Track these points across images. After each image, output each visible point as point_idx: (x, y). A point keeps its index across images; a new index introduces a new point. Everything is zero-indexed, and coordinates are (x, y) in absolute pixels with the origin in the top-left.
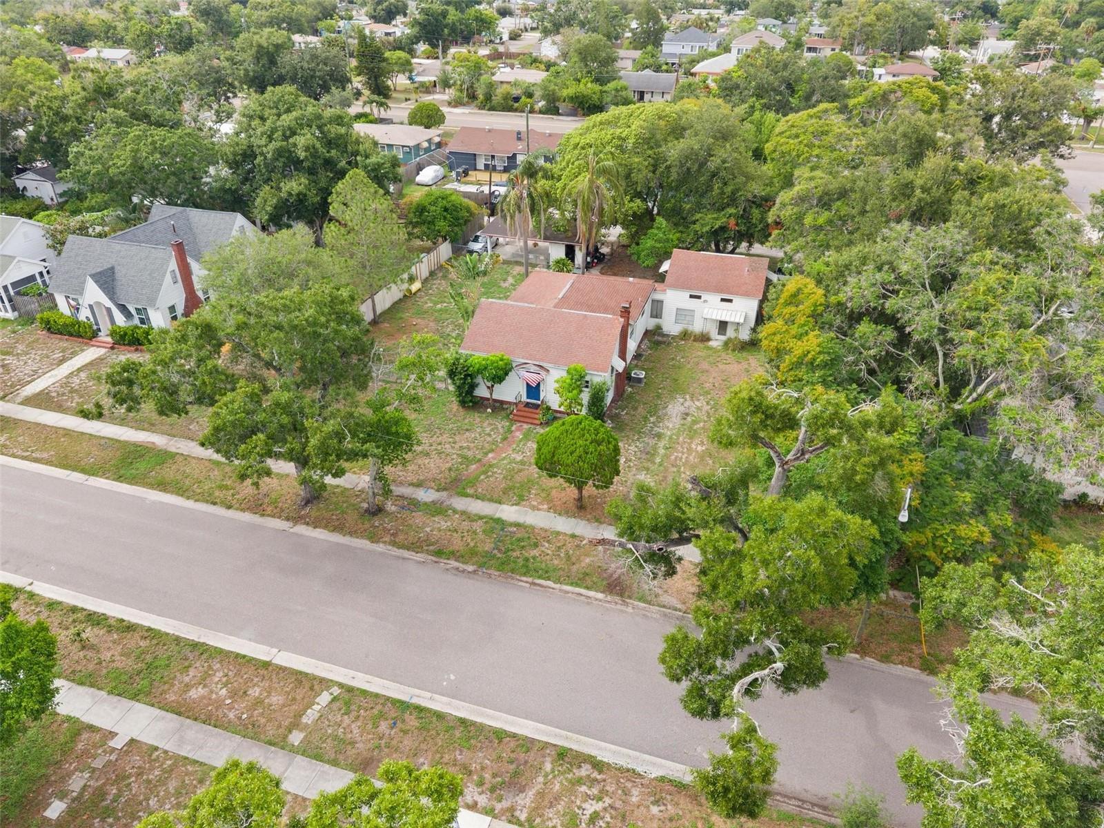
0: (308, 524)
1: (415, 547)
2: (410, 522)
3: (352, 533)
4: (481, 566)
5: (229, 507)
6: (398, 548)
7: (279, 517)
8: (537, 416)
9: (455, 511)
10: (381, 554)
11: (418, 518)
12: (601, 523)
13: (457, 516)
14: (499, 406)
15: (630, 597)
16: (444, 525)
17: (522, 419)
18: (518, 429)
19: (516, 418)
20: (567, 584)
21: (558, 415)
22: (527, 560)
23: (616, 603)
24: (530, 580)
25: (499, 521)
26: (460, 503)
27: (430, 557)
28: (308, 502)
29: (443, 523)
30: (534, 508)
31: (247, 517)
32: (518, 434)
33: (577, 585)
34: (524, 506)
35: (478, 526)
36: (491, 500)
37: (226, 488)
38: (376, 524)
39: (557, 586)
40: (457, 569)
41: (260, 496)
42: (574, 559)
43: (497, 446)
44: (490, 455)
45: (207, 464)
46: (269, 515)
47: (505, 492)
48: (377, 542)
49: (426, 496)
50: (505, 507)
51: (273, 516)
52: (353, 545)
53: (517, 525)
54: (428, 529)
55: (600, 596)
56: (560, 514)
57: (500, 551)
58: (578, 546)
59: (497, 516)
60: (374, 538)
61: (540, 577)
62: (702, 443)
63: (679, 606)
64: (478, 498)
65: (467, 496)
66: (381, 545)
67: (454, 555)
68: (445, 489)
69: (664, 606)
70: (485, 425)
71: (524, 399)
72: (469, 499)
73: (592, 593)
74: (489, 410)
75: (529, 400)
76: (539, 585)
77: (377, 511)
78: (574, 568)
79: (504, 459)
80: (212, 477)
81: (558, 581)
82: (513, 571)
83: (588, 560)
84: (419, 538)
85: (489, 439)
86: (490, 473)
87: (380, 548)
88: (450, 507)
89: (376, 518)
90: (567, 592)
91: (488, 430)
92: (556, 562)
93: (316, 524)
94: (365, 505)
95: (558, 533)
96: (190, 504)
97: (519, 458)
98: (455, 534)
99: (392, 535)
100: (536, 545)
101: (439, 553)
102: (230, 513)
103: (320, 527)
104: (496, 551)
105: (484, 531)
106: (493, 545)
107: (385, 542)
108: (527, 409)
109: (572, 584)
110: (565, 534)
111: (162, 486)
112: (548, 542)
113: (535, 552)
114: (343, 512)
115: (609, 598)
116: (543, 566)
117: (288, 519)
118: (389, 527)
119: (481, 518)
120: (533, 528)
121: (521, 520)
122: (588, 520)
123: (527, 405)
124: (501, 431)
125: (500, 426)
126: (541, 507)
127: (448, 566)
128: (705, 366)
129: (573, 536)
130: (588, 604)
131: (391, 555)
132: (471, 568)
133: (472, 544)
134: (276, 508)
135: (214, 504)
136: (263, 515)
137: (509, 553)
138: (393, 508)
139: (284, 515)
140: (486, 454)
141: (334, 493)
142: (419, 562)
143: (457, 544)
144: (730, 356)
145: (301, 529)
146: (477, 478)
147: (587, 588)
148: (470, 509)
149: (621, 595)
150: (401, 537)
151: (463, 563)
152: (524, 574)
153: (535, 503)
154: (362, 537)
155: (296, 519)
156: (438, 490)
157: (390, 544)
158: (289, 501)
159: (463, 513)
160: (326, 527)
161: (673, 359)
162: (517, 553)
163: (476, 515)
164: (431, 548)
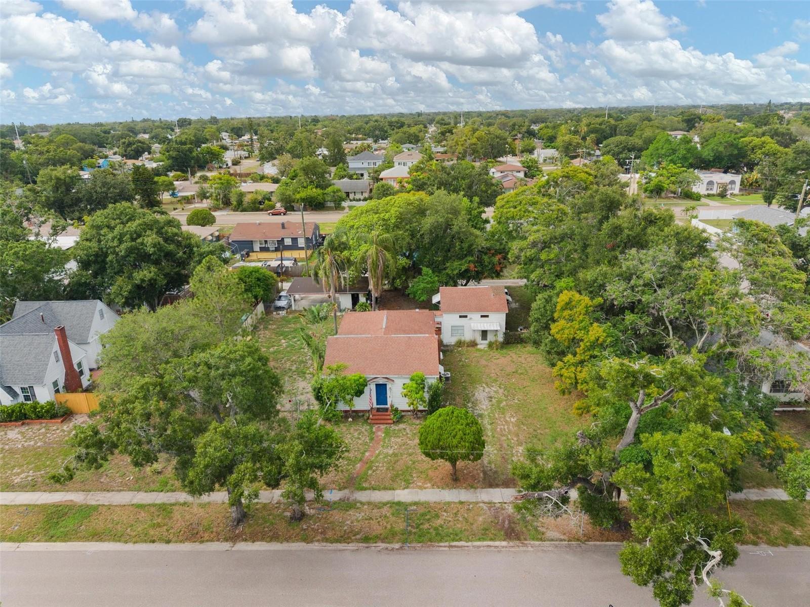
0: (246, 540)
1: (345, 538)
2: (331, 519)
3: (288, 539)
4: (404, 542)
5: (168, 542)
6: (332, 543)
7: (218, 540)
8: (388, 417)
9: (361, 503)
10: (319, 551)
11: (336, 516)
12: (476, 488)
13: (366, 507)
14: (357, 415)
15: (526, 539)
16: (360, 516)
17: (379, 422)
18: (379, 430)
19: (373, 422)
20: (476, 540)
21: (403, 414)
22: (436, 529)
23: (518, 546)
24: (447, 544)
25: (399, 503)
26: (362, 496)
27: (361, 544)
28: (239, 521)
29: (358, 515)
30: (421, 488)
31: (187, 547)
32: (379, 433)
33: (484, 540)
34: (413, 488)
35: (385, 510)
36: (385, 489)
37: (159, 525)
38: (305, 527)
39: (469, 544)
40: (387, 549)
41: (194, 526)
42: (471, 520)
43: (369, 446)
44: (367, 454)
45: (131, 509)
46: (207, 541)
47: (393, 479)
48: (312, 542)
49: (331, 496)
50: (398, 492)
51: (212, 541)
52: (293, 549)
53: (416, 504)
54: (348, 522)
55: (504, 543)
56: (443, 488)
57: (412, 527)
58: (468, 510)
59: (396, 500)
60: (307, 540)
61: (453, 540)
62: (512, 416)
63: (562, 537)
64: (374, 489)
65: (366, 489)
66: (316, 544)
67: (379, 538)
68: (345, 488)
69: (552, 540)
70: (352, 431)
71: (375, 406)
72: (368, 492)
73: (497, 543)
74: (350, 419)
75: (378, 406)
76: (455, 546)
77: (300, 517)
78: (474, 527)
79: (379, 455)
80: (141, 519)
81: (468, 540)
82: (430, 540)
83: (481, 519)
84: (345, 531)
85: (360, 442)
86: (374, 468)
87: (316, 546)
88: (356, 502)
89: (302, 523)
90: (479, 547)
91: (356, 434)
92: (459, 526)
93: (253, 538)
94: (288, 514)
95: (449, 503)
96: (130, 547)
97: (391, 452)
98: (371, 521)
99: (321, 533)
100: (437, 516)
101: (366, 539)
102: (171, 547)
103: (258, 540)
104: (409, 528)
105: (393, 514)
106: (405, 524)
107: (318, 541)
108: (380, 413)
109: (479, 540)
110: (455, 503)
111: (97, 536)
112: (445, 511)
113: (439, 522)
114: (272, 524)
115: (511, 544)
116: (451, 531)
117: (226, 540)
118: (316, 527)
119: (385, 504)
120: (428, 503)
121: (416, 499)
122: (465, 488)
123: (378, 410)
124: (366, 433)
125: (363, 430)
126: (426, 486)
127: (379, 549)
128: (483, 362)
129: (461, 503)
131: (329, 550)
132: (397, 546)
133: (389, 527)
134: (212, 532)
135: (154, 542)
136: (202, 542)
137: (421, 527)
138: (312, 512)
139: (222, 537)
140: (363, 453)
141: (257, 510)
142: (353, 551)
143: (378, 530)
144: (495, 354)
145: (241, 546)
146: (366, 474)
147: (491, 540)
148: (372, 499)
149: (519, 539)
150: (330, 534)
151: (389, 543)
152: (441, 541)
153: (420, 484)
154: (298, 541)
155: (233, 538)
156: (340, 490)
157: (323, 541)
158: (221, 525)
159: (369, 503)
160: (262, 539)
161: (460, 361)
162: (426, 526)
163: (380, 503)
164: (358, 537)
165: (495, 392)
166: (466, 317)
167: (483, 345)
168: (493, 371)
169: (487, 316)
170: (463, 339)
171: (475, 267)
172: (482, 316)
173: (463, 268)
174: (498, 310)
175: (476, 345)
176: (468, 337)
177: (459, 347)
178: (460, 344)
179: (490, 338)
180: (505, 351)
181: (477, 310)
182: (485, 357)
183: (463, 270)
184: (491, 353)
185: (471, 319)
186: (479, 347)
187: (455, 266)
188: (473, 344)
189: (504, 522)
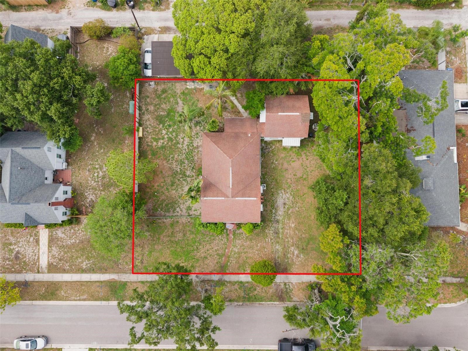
4: (244, 302)
9: (226, 281)
13: (229, 285)
16: (227, 290)
18: (230, 232)
20: (268, 301)
22: (255, 296)
23: (282, 304)
24: (258, 303)
25: (241, 282)
27: (228, 303)
33: (271, 301)
35: (236, 286)
39: (266, 303)
42: (267, 292)
49: (215, 277)
50: (241, 276)
55: (278, 303)
57: (246, 295)
61: (261, 301)
73: (275, 303)
76: (261, 304)
78: (268, 295)
79: (232, 252)
86: (230, 261)
98: (231, 293)
101: (230, 301)
124: (225, 236)
125: (223, 233)
130: (276, 306)
137: (249, 295)
143: (234, 296)
144: (294, 155)
146: (227, 265)
148: (231, 280)
149: (283, 301)
151: (238, 302)
168: (290, 176)
177: (273, 144)
178: (274, 141)
181: (288, 135)
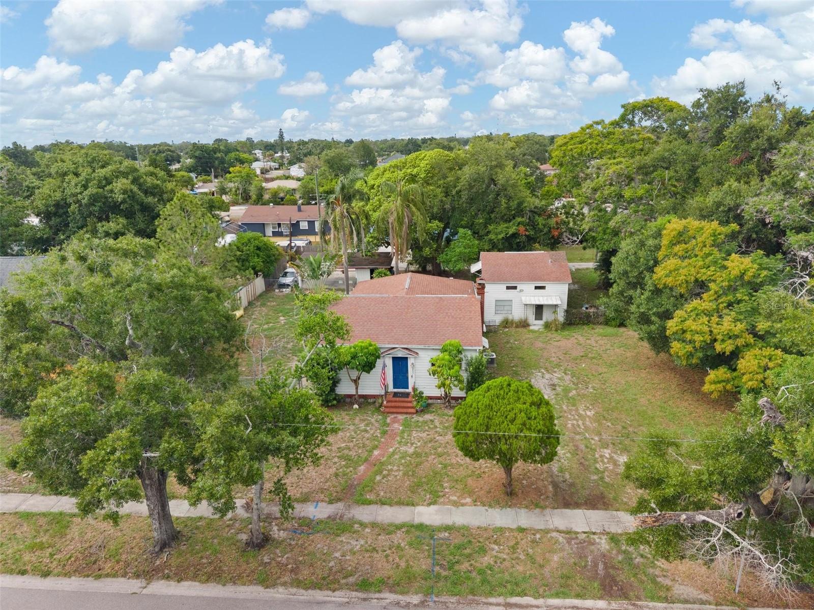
0: (168, 577)
1: (329, 582)
2: (311, 548)
3: (235, 580)
4: (428, 593)
5: (46, 574)
6: (306, 589)
7: (124, 575)
8: (409, 405)
9: (362, 524)
10: (285, 602)
11: (319, 543)
12: (543, 508)
13: (367, 530)
14: (365, 401)
15: (639, 599)
16: (357, 545)
17: (394, 410)
18: (395, 421)
19: (387, 410)
20: (552, 596)
21: (430, 401)
22: (481, 572)
24: (500, 600)
25: (421, 527)
26: (364, 514)
27: (354, 593)
28: (164, 546)
29: (354, 543)
30: (456, 504)
31: (74, 584)
32: (396, 425)
33: (565, 595)
34: (444, 504)
35: (398, 538)
36: (400, 503)
37: (42, 546)
38: (266, 559)
39: (540, 602)
40: (398, 603)
41: (93, 550)
43: (379, 442)
44: (376, 453)
45: (11, 519)
46: (107, 575)
47: (413, 489)
48: (274, 585)
49: (318, 511)
50: (420, 509)
51: (115, 576)
52: (241, 596)
53: (447, 528)
54: (337, 555)
56: (490, 506)
57: (442, 566)
58: (533, 541)
59: (417, 521)
60: (266, 581)
61: (512, 594)
63: (704, 597)
64: (383, 504)
65: (370, 503)
66: (281, 589)
67: (386, 584)
68: (339, 500)
69: (686, 601)
70: (357, 421)
71: (391, 389)
72: (373, 508)
73: (589, 603)
74: (356, 406)
75: (396, 390)
77: (262, 542)
78: (546, 571)
79: (394, 453)
80: (19, 535)
81: (537, 596)
82: (473, 592)
83: (556, 558)
84: (331, 569)
85: (367, 435)
86: (385, 472)
87: (279, 593)
88: (353, 521)
89: (263, 552)
91: (362, 426)
92: (520, 568)
93: (180, 576)
94: (244, 537)
95: (501, 530)
97: (411, 450)
98: (375, 555)
99: (292, 571)
100: (483, 550)
101: (364, 585)
102: (49, 583)
103: (187, 579)
104: (437, 569)
105: (410, 544)
106: (430, 561)
107: (284, 584)
108: (395, 399)
109: (557, 595)
110: (511, 530)
112: (495, 542)
113: (487, 560)
114: (216, 552)
115: (614, 605)
116: (507, 576)
117: (137, 576)
118: (284, 560)
119: (399, 527)
120: (466, 528)
121: (449, 521)
122: (527, 507)
123: (396, 395)
124: (377, 425)
125: (373, 420)
126: (463, 501)
127: (384, 603)
129: (521, 530)
131: (300, 602)
132: (415, 599)
133: (403, 564)
134: (118, 562)
135: (23, 573)
136: (99, 577)
137: (457, 567)
138: (283, 534)
139: (131, 570)
140: (371, 451)
141: (197, 528)
142: (341, 605)
143: (384, 569)
145: (161, 587)
146: (372, 480)
147: (578, 596)
148: (379, 519)
149: (626, 597)
150: (305, 573)
151: (402, 593)
152: (490, 594)
153: (454, 498)
154: (251, 583)
155: (148, 574)
156: (330, 502)
157: (292, 585)
158: (136, 550)
159: (374, 525)
160: (195, 578)
161: (508, 342)
162: (465, 566)
163: (391, 525)
164: (351, 580)
165: (559, 379)
166: (515, 288)
167: (537, 325)
168: (553, 355)
169: (543, 288)
170: (510, 317)
171: (526, 230)
172: (537, 288)
173: (511, 231)
174: (558, 280)
175: (528, 325)
176: (517, 314)
177: (506, 327)
178: (506, 323)
179: (547, 316)
180: (566, 333)
181: (530, 278)
182: (541, 339)
183: (511, 233)
184: (549, 334)
185: (521, 291)
186: (531, 328)
187: (500, 230)
188: (524, 324)
189: (596, 565)
